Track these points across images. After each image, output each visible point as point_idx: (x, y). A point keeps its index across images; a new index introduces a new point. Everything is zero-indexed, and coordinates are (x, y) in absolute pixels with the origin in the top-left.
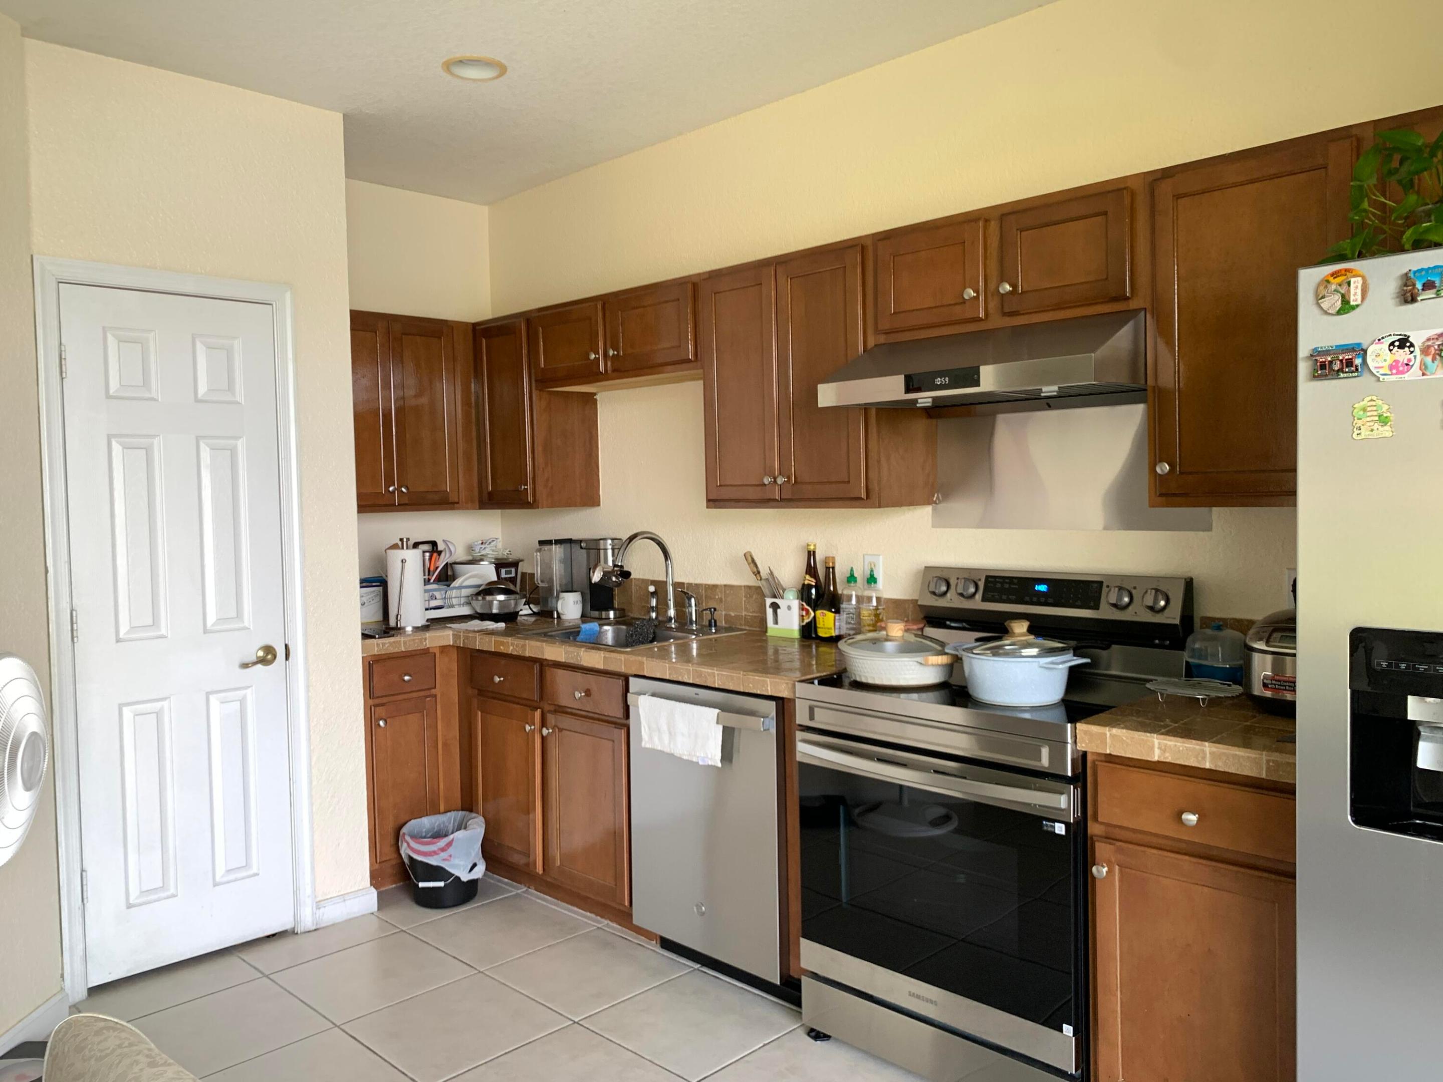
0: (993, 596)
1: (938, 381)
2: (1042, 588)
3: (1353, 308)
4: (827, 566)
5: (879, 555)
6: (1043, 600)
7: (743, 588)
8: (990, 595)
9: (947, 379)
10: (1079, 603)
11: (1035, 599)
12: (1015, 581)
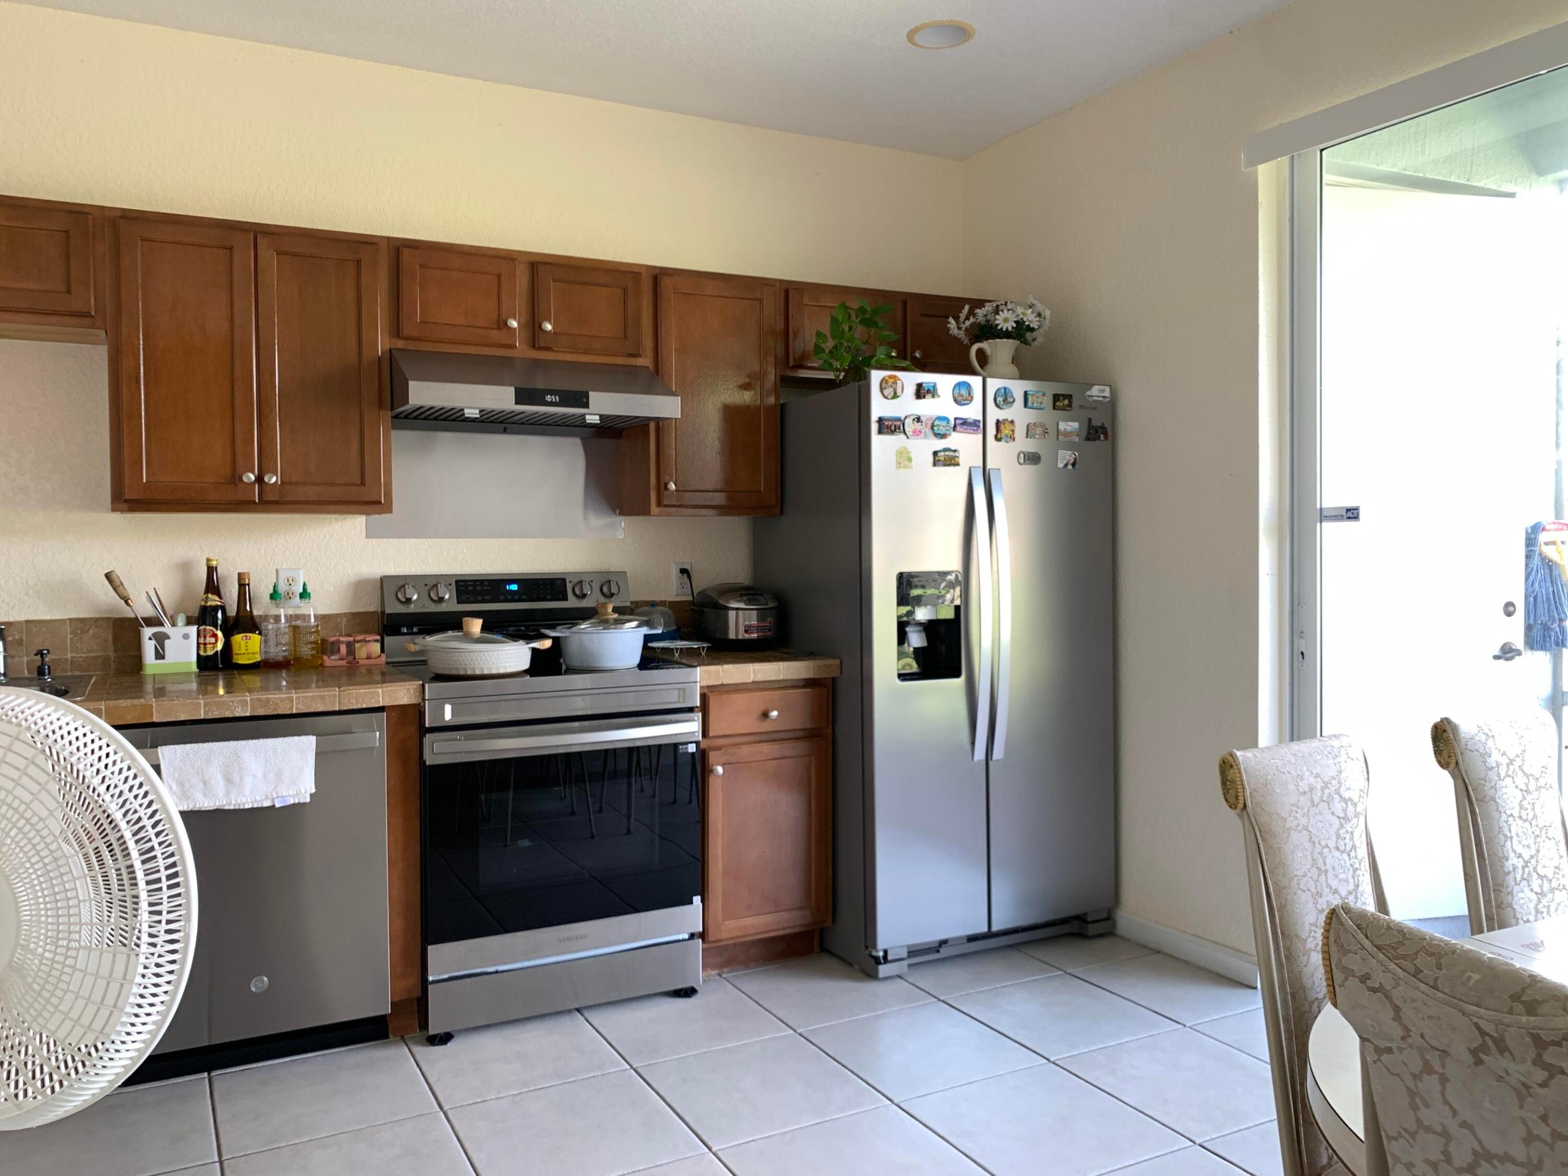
0: (468, 598)
1: (549, 398)
2: (514, 587)
3: (898, 397)
4: (242, 582)
5: (300, 569)
6: (516, 597)
7: (68, 621)
8: (464, 597)
9: (557, 398)
10: (549, 597)
11: (509, 597)
12: (486, 583)
